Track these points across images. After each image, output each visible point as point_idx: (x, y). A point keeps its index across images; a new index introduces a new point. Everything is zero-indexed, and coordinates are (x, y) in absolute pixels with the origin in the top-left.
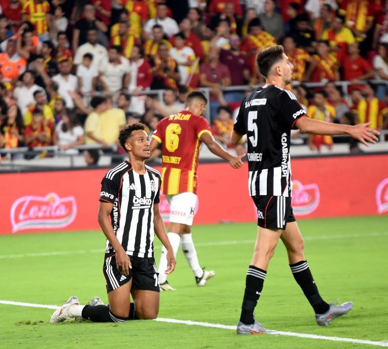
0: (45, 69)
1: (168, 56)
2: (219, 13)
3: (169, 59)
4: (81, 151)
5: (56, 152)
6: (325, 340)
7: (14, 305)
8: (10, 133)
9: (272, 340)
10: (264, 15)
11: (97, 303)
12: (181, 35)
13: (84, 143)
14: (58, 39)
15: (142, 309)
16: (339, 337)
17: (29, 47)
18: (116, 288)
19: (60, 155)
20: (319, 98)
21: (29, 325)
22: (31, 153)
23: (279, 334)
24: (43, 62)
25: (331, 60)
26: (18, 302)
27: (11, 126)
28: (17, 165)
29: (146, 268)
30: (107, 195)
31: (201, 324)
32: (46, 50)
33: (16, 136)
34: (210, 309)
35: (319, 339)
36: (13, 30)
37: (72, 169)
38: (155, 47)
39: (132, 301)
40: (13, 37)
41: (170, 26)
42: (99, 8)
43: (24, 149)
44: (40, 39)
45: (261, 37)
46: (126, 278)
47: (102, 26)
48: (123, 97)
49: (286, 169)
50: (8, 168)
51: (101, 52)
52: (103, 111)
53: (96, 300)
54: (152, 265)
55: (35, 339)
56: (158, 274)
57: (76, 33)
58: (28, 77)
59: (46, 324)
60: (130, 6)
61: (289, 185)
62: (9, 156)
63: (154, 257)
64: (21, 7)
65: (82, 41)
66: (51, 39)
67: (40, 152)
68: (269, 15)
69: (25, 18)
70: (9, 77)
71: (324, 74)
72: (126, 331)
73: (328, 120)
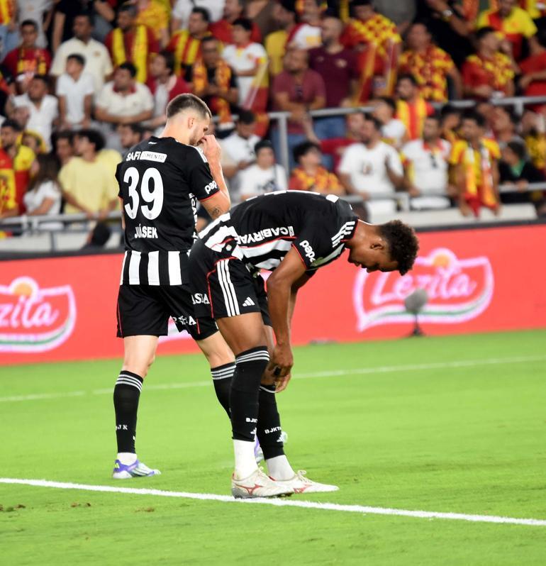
1: (218, 59)
3: (220, 64)
4: (67, 224)
5: (25, 226)
6: (514, 524)
9: (423, 527)
16: (538, 519)
19: (32, 233)
23: (434, 517)
35: (504, 524)
37: (54, 254)
38: (194, 46)
45: (371, 23)
51: (97, 54)
55: (12, 533)
57: (60, 19)
72: (170, 518)
73: (487, 164)
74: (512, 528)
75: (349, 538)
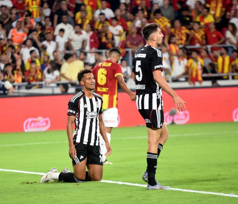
0: (38, 38)
1: (108, 30)
2: (137, 6)
3: (109, 32)
4: (58, 85)
5: (44, 85)
6: (197, 193)
7: (20, 173)
8: (18, 74)
9: (167, 193)
10: (163, 7)
11: (66, 171)
12: (115, 18)
13: (60, 80)
14: (45, 20)
15: (93, 175)
16: (206, 191)
17: (28, 25)
18: (78, 163)
19: (46, 87)
20: (194, 54)
21: (28, 184)
22: (29, 86)
23: (171, 190)
24: (37, 34)
25: (201, 33)
26: (22, 171)
27: (18, 70)
28: (22, 93)
29: (95, 152)
30: (71, 111)
31: (127, 183)
32: (38, 27)
33: (21, 76)
34: (132, 175)
36: (20, 15)
37: (53, 95)
38: (101, 25)
39: (87, 170)
40: (20, 20)
41: (109, 13)
42: (69, 3)
43: (26, 83)
44: (35, 21)
45: (161, 20)
46: (83, 157)
47: (71, 13)
48: (82, 54)
49: (159, 94)
50: (16, 94)
51: (70, 28)
52: (71, 62)
53: (66, 170)
54: (99, 150)
55: (31, 192)
56: (102, 155)
57: (56, 17)
58: (29, 42)
59: (38, 184)
60: (86, 2)
61: (162, 103)
62: (17, 87)
63: (100, 145)
64: (24, 2)
65: (59, 22)
66: (41, 20)
67: (35, 85)
68: (166, 7)
69: (26, 9)
70: (18, 42)
71: (197, 41)
72: (84, 188)
73: (200, 67)
74: (197, 194)
75: (142, 196)
